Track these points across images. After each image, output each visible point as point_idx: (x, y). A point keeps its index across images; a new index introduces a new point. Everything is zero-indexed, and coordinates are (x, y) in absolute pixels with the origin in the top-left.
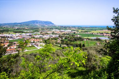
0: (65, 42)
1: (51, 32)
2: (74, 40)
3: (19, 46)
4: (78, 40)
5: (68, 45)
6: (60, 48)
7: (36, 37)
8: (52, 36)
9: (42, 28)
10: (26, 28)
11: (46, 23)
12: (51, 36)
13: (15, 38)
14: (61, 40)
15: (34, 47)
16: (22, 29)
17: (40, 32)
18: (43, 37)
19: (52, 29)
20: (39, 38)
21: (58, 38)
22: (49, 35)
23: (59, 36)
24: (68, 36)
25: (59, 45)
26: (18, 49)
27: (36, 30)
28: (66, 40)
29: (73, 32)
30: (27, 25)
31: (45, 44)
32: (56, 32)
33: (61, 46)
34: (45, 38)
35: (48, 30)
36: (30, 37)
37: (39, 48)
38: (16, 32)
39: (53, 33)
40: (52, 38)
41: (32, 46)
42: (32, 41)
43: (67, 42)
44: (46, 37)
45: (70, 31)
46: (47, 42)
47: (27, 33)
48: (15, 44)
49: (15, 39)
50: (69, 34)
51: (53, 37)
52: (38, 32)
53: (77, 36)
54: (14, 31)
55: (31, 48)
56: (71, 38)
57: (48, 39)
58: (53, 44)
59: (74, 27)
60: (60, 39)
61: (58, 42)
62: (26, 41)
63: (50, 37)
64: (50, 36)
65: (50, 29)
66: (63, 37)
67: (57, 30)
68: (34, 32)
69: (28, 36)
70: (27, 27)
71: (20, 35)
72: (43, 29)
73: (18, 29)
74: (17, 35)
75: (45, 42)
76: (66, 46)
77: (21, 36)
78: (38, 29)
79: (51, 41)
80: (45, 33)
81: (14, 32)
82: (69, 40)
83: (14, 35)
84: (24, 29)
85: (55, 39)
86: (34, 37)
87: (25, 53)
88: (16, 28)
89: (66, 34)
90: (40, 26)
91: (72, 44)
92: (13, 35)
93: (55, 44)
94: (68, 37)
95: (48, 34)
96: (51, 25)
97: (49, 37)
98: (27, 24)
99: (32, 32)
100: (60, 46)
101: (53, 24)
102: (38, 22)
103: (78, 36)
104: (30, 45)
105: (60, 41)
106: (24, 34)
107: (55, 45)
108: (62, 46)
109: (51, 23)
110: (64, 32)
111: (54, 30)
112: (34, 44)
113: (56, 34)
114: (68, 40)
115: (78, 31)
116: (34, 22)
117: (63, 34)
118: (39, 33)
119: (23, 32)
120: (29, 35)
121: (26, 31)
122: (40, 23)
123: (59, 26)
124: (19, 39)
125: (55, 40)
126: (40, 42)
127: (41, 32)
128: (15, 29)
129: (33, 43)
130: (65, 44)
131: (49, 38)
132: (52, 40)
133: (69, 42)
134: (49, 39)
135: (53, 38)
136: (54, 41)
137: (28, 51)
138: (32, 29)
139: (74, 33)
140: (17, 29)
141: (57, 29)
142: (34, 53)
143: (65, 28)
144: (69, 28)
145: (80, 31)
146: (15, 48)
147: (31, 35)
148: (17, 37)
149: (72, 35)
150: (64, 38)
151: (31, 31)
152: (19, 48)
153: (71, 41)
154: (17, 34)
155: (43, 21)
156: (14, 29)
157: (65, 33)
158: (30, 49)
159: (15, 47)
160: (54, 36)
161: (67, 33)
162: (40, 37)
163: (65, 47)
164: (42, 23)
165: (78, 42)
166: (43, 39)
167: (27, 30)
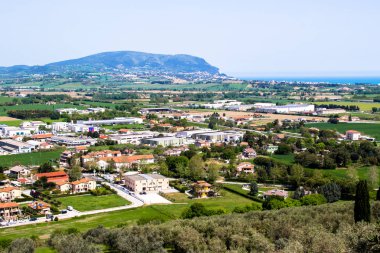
0: (276, 172)
1: (201, 116)
2: (331, 161)
3: (36, 185)
4: (354, 159)
5: (292, 186)
6: (250, 203)
7: (122, 140)
8: (208, 138)
9: (152, 95)
10: (73, 95)
11: (176, 63)
12: (201, 137)
13: (17, 147)
14: (257, 162)
15: (110, 198)
16: (50, 98)
17: (146, 112)
18: (161, 142)
19: (210, 97)
20: (135, 148)
21: (241, 149)
22: (190, 133)
23: (247, 138)
24: (297, 135)
25: (246, 189)
26: (32, 204)
27: (124, 104)
28: (286, 161)
29: (326, 112)
30: (78, 79)
31: (167, 180)
32: (228, 116)
33: (254, 191)
34: (170, 147)
35: (186, 104)
36: (94, 141)
37: (136, 204)
38: (22, 116)
39: (213, 123)
40: (204, 150)
41: (102, 190)
42: (103, 164)
43: (289, 170)
44: (176, 141)
45: (310, 108)
46: (180, 167)
47: (76, 118)
48: (14, 175)
49: (15, 152)
50: (302, 123)
51: (214, 141)
52: (134, 114)
53: (350, 137)
54: (13, 109)
55: (94, 198)
56: (311, 151)
57: (184, 154)
58: (211, 181)
59: (334, 86)
60: (253, 153)
61: (240, 168)
62: (69, 160)
63: (197, 144)
64: (194, 137)
65: (199, 97)
66: (269, 141)
67: (234, 103)
68: (112, 115)
69: (79, 134)
70: (79, 86)
71: (42, 128)
72: (158, 99)
73: (30, 100)
74: (27, 133)
75: (172, 167)
76: (285, 194)
77: (47, 134)
78: (134, 96)
79: (203, 164)
80: (170, 121)
81: (11, 115)
82: (299, 160)
83: (12, 131)
84: (62, 97)
85: (224, 152)
86: (111, 144)
87: (65, 227)
88: (23, 95)
89: (286, 123)
90: (144, 83)
91: (316, 185)
92: (7, 128)
93: (221, 181)
94: (299, 145)
95: (184, 124)
96: (201, 75)
97: (192, 141)
98: (76, 70)
99: (100, 116)
100: (252, 195)
101: (214, 70)
102: (136, 62)
103: (356, 136)
104: (93, 186)
105: (249, 165)
106: (60, 125)
107: (221, 186)
108: (264, 191)
109: (201, 64)
110: (273, 117)
111: (217, 105)
112: (111, 177)
113: (230, 125)
114: (297, 157)
115: (353, 108)
116: (111, 60)
117: (267, 128)
118: (136, 120)
119: (55, 116)
120: (86, 129)
121: (70, 111)
122: (142, 64)
123: (245, 82)
124: (37, 153)
125: (224, 157)
126: (145, 171)
127: (150, 117)
128: (15, 100)
129: (108, 171)
130: (280, 182)
131: (190, 146)
132: (204, 159)
133: (299, 171)
134: (189, 154)
135: (215, 149)
136: (219, 164)
137: (79, 214)
138: (102, 98)
139: (334, 120)
140: (24, 101)
141: (232, 96)
142: (109, 229)
143: (281, 91)
144: (305, 90)
145: (365, 107)
146: (17, 200)
147: (96, 129)
148: (25, 140)
149: (321, 134)
150: (272, 149)
151: (96, 110)
152: (35, 196)
153: (314, 166)
154: (26, 123)
155: (161, 57)
156: (10, 101)
157: (281, 119)
158: (93, 208)
159: (17, 194)
160: (217, 137)
161: (294, 119)
162: (143, 141)
163: (280, 198)
164: (155, 65)
165: (353, 173)
166: (157, 152)
167: (75, 103)
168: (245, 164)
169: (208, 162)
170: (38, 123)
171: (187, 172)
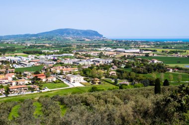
0: (125, 75)
1: (96, 53)
2: (146, 71)
3: (33, 79)
4: (155, 70)
5: (131, 80)
6: (114, 86)
7: (66, 63)
8: (99, 62)
9: (77, 45)
10: (47, 45)
11: (87, 33)
12: (96, 61)
13: (26, 65)
14: (117, 71)
15: (62, 84)
16: (39, 46)
17: (75, 52)
18: (81, 63)
19: (99, 46)
20: (71, 65)
21: (111, 66)
22: (92, 60)
23: (113, 62)
24: (133, 61)
25: (113, 81)
26: (32, 86)
27: (66, 49)
28: (128, 71)
29: (144, 52)
30: (49, 39)
31: (83, 78)
32: (106, 53)
33: (116, 82)
34: (84, 65)
35: (90, 49)
36: (55, 63)
37: (71, 86)
38: (28, 53)
39: (100, 56)
40: (97, 66)
41: (58, 81)
42: (58, 71)
43: (130, 74)
44: (86, 63)
45: (138, 51)
46: (88, 73)
47: (48, 54)
48: (25, 75)
49: (26, 67)
50: (135, 56)
51: (101, 63)
52: (71, 52)
53: (153, 62)
54: (25, 50)
55: (55, 84)
56: (138, 67)
57: (89, 68)
58: (99, 78)
59: (147, 42)
60: (116, 68)
61: (111, 73)
62: (46, 70)
63: (95, 64)
64: (93, 61)
65: (95, 46)
66: (122, 63)
67: (108, 48)
68: (62, 53)
69: (50, 60)
70: (50, 42)
71: (36, 58)
72: (79, 47)
73: (31, 47)
74: (30, 59)
75: (85, 73)
76: (128, 83)
77: (38, 60)
78: (70, 46)
79: (97, 72)
80: (84, 55)
81: (24, 53)
82: (134, 70)
83: (25, 59)
84: (43, 46)
85: (105, 67)
86: (62, 64)
87: (44, 95)
88: (29, 45)
89: (128, 56)
90: (74, 40)
91: (140, 80)
92: (23, 58)
93: (103, 78)
94: (133, 65)
95: (89, 56)
96: (96, 38)
97: (93, 63)
98: (49, 36)
99: (58, 53)
100: (115, 84)
101: (101, 36)
102: (71, 33)
103: (156, 61)
104: (55, 80)
105: (115, 72)
106: (43, 56)
107: (103, 80)
108: (120, 82)
109: (96, 34)
110: (124, 54)
111: (102, 49)
112: (61, 76)
113: (107, 57)
114: (133, 69)
115: (154, 51)
116: (62, 32)
117: (121, 58)
118: (71, 55)
119: (41, 53)
120: (52, 58)
121: (46, 51)
122: (73, 34)
123: (113, 40)
124: (34, 67)
125: (105, 69)
126: (74, 74)
127: (76, 54)
128: (26, 47)
129: (60, 74)
130: (126, 78)
131: (92, 65)
132: (97, 70)
133: (134, 74)
134: (91, 68)
135: (101, 66)
136: (103, 71)
137: (50, 90)
138: (58, 47)
139: (147, 55)
140: (29, 47)
141: (108, 46)
142: (61, 96)
143: (127, 44)
144: (136, 44)
145: (159, 50)
146: (26, 85)
147: (56, 58)
148: (29, 62)
149: (142, 61)
150: (123, 66)
151: (56, 51)
152: (33, 83)
153: (139, 72)
154: (30, 56)
155: (81, 31)
156: (24, 47)
157: (127, 54)
158: (55, 88)
159: (26, 82)
160: (102, 61)
161: (131, 55)
162: (74, 63)
163: (126, 85)
164: (78, 34)
165: (154, 76)
166: (79, 67)
167: (48, 48)
168: (113, 72)
169: (99, 71)
170: (34, 56)
171: (90, 74)
